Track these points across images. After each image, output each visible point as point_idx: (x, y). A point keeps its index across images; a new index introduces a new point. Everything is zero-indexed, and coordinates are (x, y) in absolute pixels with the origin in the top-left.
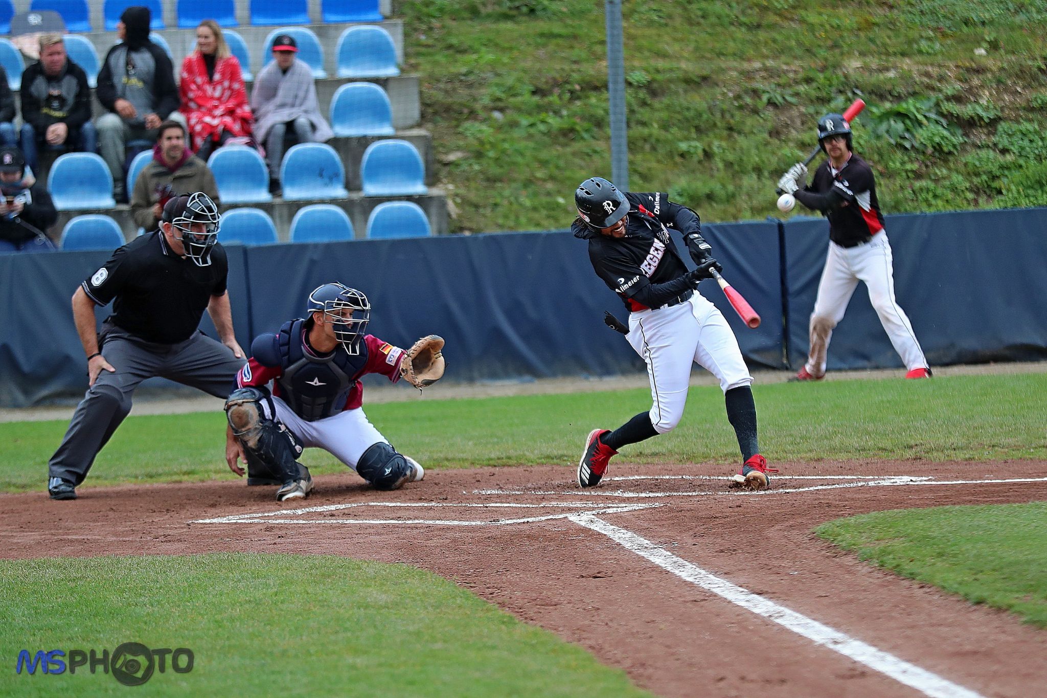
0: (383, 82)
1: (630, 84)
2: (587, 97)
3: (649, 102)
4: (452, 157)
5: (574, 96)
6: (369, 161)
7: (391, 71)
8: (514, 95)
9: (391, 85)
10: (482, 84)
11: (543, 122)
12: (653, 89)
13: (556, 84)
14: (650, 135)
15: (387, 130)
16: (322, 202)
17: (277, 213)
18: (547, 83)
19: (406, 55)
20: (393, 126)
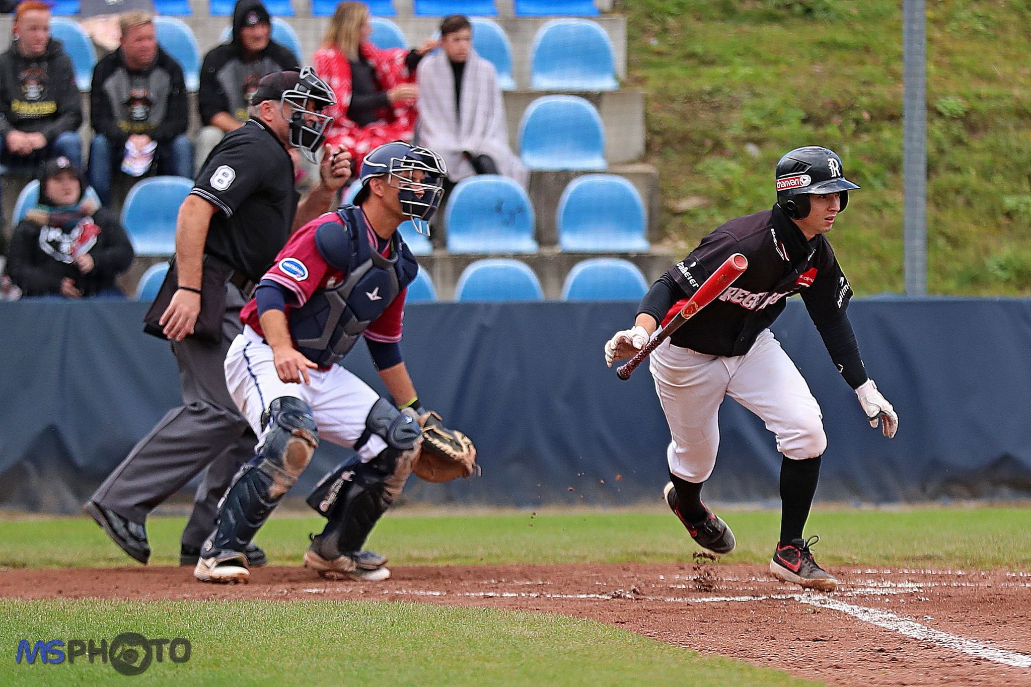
0: (595, 97)
1: (940, 114)
2: (879, 130)
3: (966, 140)
4: (687, 204)
5: (860, 127)
6: (569, 203)
7: (606, 83)
8: (779, 123)
9: (606, 100)
10: (733, 105)
12: (972, 123)
13: (837, 109)
14: (965, 185)
15: (597, 163)
16: (502, 256)
17: (437, 269)
18: (823, 107)
19: (630, 65)
20: (605, 157)
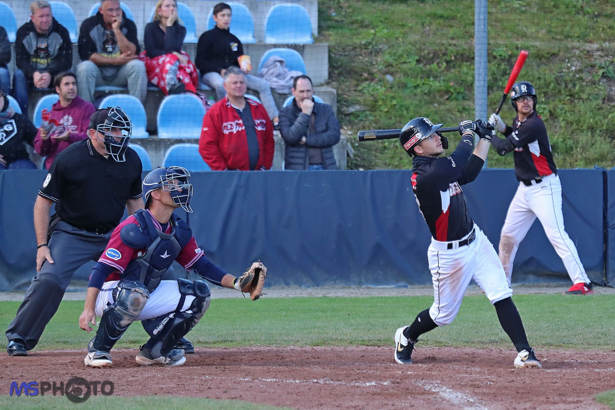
0: (300, 48)
1: (495, 57)
2: (460, 66)
4: (352, 110)
5: (449, 65)
7: (306, 39)
8: (403, 63)
9: (307, 50)
10: (378, 52)
11: (425, 84)
13: (436, 55)
18: (429, 53)
19: (320, 28)
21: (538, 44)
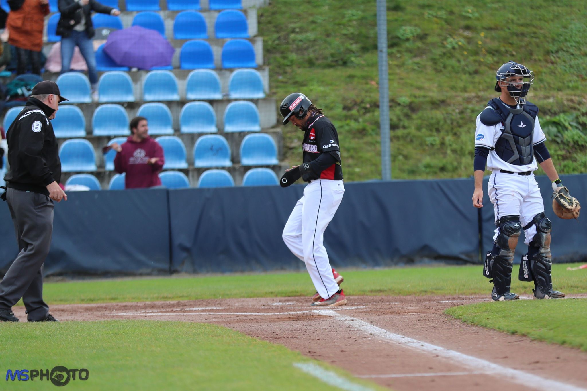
0: (255, 101)
1: (399, 104)
2: (373, 111)
3: (410, 115)
5: (366, 110)
6: (245, 145)
7: (260, 95)
8: (331, 109)
9: (260, 102)
11: (348, 125)
12: (413, 108)
13: (356, 104)
14: (409, 134)
15: (257, 128)
16: (217, 168)
17: (191, 174)
18: (351, 103)
19: (271, 87)
20: (260, 125)
21: (431, 94)
